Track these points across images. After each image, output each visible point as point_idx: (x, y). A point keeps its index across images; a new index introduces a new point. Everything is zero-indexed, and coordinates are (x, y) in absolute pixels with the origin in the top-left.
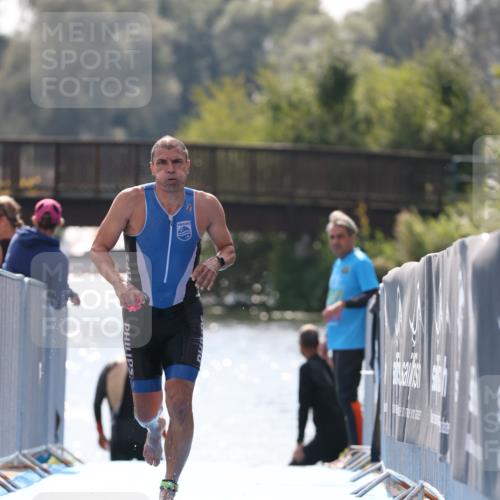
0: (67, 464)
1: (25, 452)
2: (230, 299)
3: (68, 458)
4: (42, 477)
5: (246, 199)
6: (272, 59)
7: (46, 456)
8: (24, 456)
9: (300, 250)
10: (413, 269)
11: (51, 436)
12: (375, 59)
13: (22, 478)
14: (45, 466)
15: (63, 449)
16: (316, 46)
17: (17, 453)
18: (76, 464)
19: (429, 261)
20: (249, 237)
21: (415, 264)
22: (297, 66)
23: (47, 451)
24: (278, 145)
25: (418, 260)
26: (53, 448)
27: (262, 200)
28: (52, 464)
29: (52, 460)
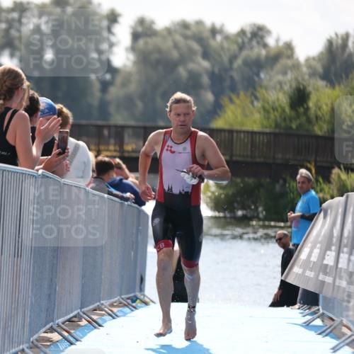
0: (146, 304)
1: (123, 297)
2: (240, 213)
3: (147, 300)
4: (132, 311)
5: (249, 160)
6: (265, 83)
7: (135, 299)
8: (122, 299)
9: (278, 188)
10: (339, 201)
11: (138, 288)
12: (321, 83)
13: (121, 311)
14: (134, 304)
15: (144, 296)
16: (290, 76)
17: (119, 297)
18: (151, 303)
19: (347, 197)
20: (251, 181)
21: (341, 198)
22: (278, 87)
23: (135, 296)
24: (268, 130)
25: (342, 196)
26: (138, 294)
27: (258, 160)
28: (138, 303)
29: (138, 301)
